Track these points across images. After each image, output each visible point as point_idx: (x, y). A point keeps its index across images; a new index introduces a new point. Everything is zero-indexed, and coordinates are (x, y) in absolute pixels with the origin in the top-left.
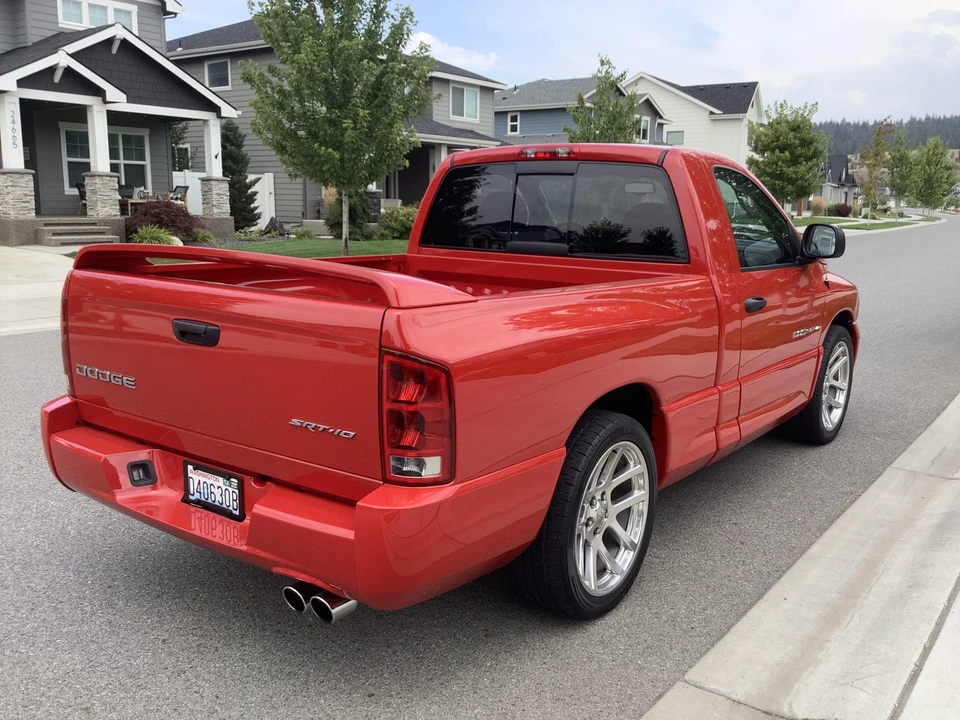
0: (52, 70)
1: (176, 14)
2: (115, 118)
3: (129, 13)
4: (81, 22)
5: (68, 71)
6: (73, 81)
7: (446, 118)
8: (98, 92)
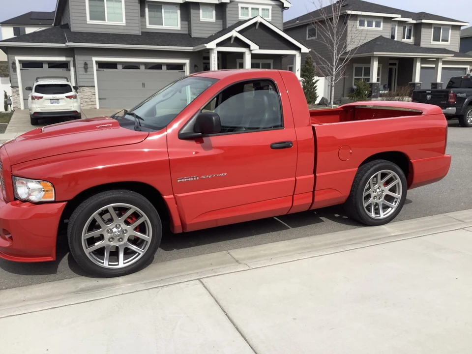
0: (230, 38)
1: (288, 8)
2: (254, 56)
3: (268, 10)
4: (248, 16)
5: (236, 38)
6: (238, 42)
7: (429, 43)
8: (247, 46)
